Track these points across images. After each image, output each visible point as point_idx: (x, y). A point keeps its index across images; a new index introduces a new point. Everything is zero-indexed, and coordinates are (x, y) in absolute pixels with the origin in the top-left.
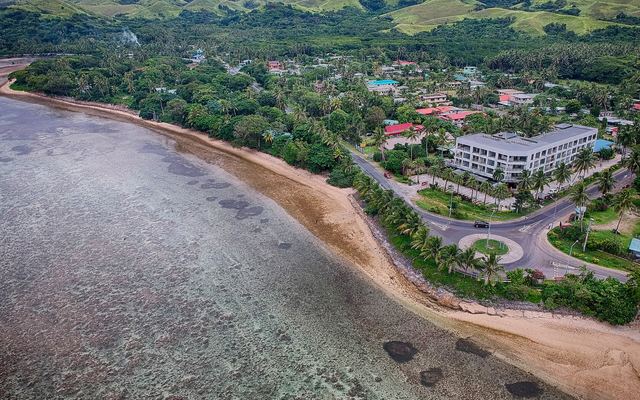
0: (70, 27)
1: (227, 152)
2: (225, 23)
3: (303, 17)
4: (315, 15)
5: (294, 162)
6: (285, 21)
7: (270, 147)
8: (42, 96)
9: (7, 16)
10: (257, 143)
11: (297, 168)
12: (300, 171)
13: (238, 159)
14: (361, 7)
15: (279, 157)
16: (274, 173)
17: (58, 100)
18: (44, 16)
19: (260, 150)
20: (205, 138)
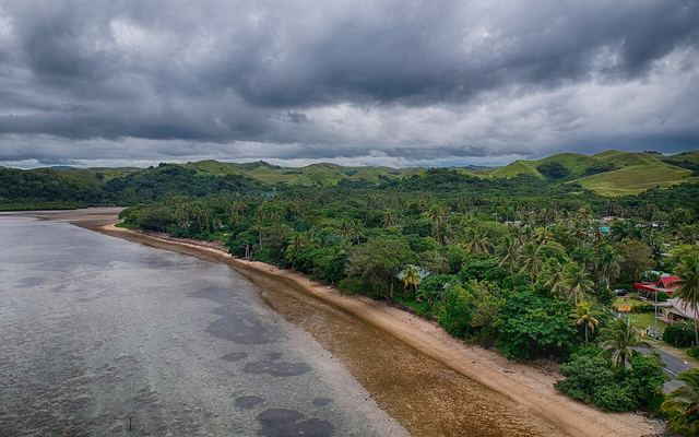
0: (221, 184)
1: (332, 304)
2: (382, 187)
3: (470, 182)
4: (484, 180)
5: (464, 329)
6: (449, 185)
7: (413, 298)
8: (140, 233)
9: (163, 172)
10: (387, 288)
11: (469, 344)
12: (477, 353)
13: (348, 318)
14: (539, 175)
15: (429, 319)
16: (416, 352)
17: (152, 236)
18: (199, 173)
19: (392, 303)
20: (305, 282)
